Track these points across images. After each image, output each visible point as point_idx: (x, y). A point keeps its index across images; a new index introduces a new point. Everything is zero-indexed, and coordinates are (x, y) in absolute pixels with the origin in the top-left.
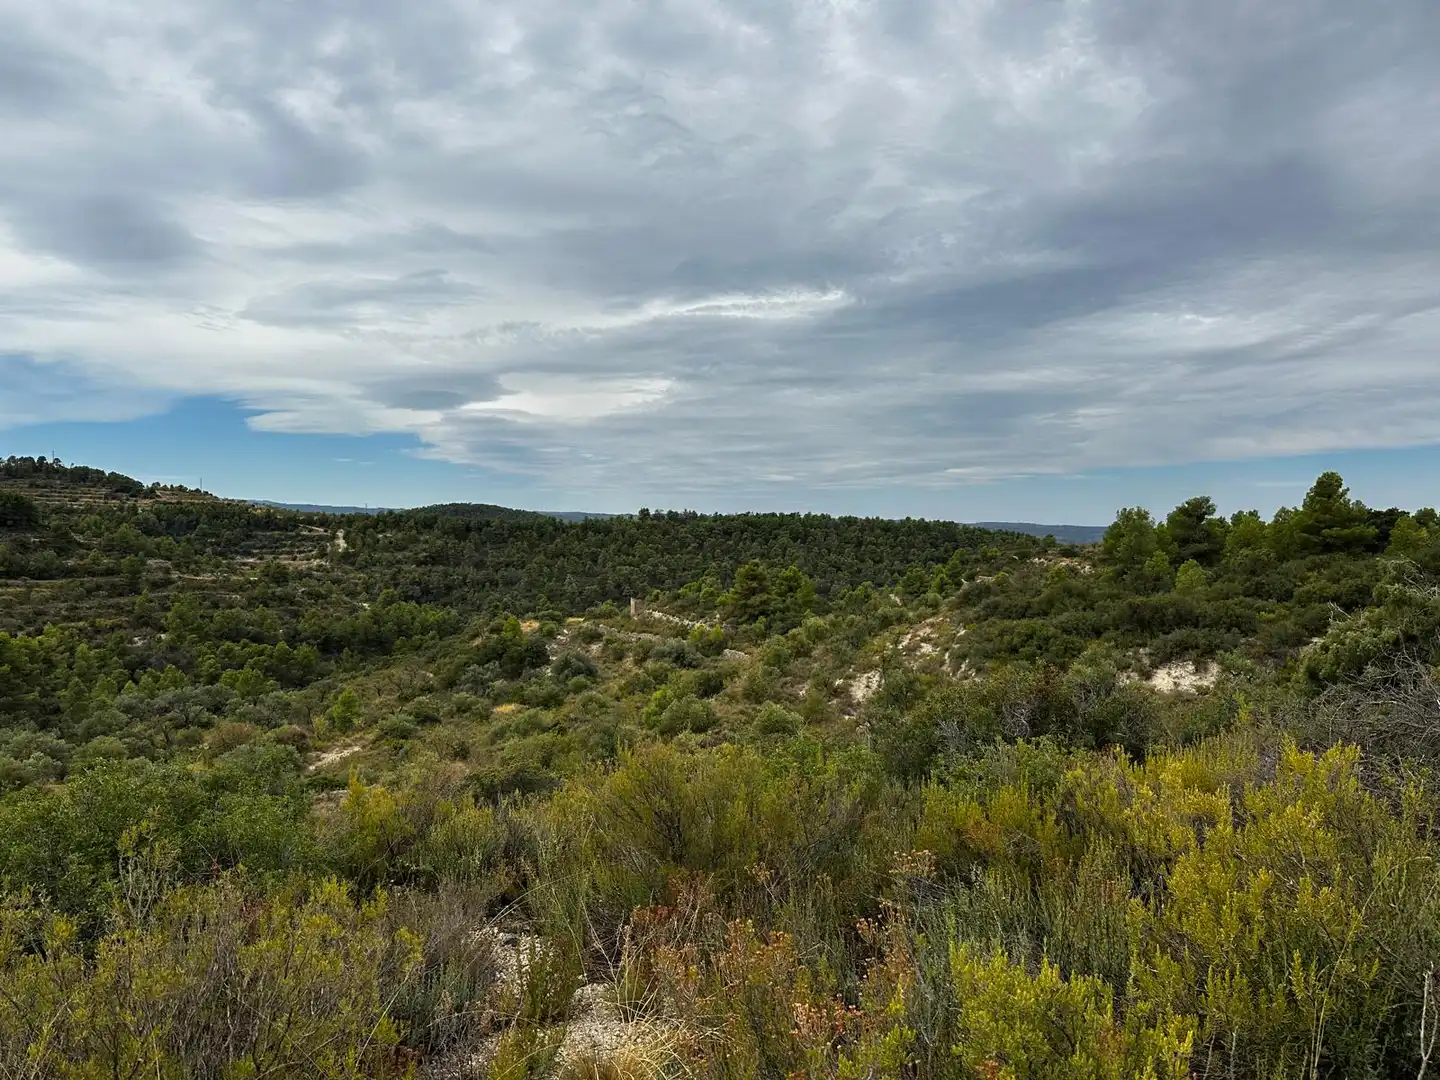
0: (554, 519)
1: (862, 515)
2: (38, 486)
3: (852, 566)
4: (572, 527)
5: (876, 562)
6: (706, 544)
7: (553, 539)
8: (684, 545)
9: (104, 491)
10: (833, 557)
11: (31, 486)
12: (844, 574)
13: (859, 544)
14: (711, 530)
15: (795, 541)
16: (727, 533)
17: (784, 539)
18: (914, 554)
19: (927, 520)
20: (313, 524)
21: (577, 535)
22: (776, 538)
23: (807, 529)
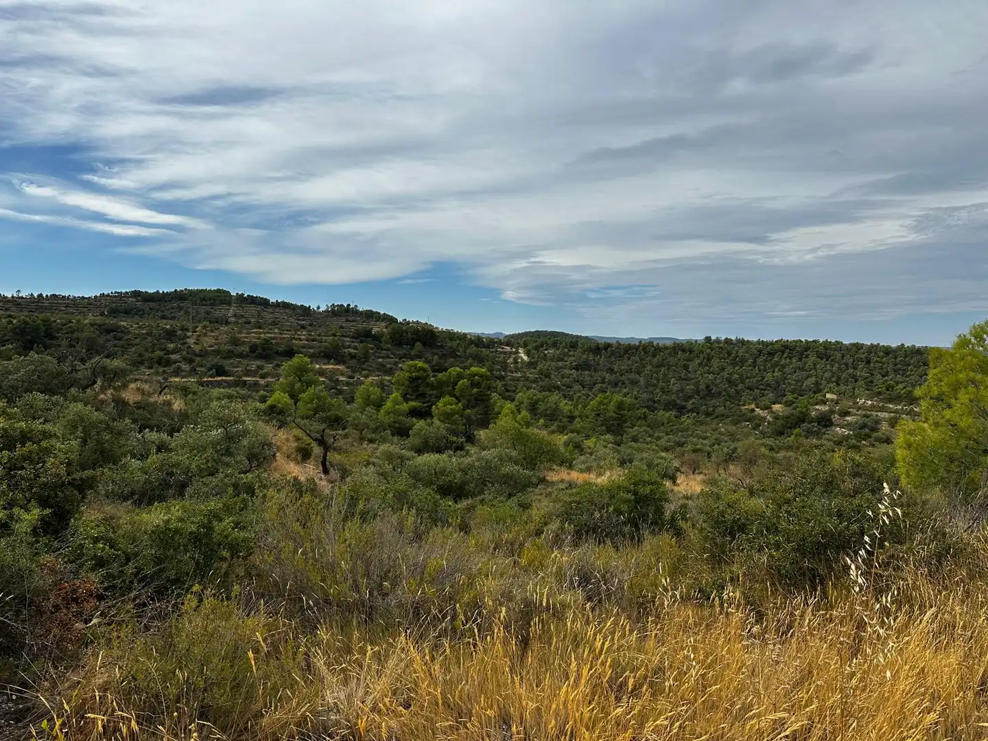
0: (652, 343)
2: (350, 321)
3: (867, 378)
4: (666, 348)
5: (884, 376)
6: (759, 361)
7: (654, 356)
8: (743, 361)
9: (384, 324)
10: (851, 371)
11: (347, 320)
12: (861, 383)
13: (868, 362)
14: (760, 351)
15: (822, 359)
16: (771, 354)
17: (813, 358)
18: (912, 371)
19: (917, 345)
20: (502, 344)
21: (670, 353)
22: (807, 357)
23: (827, 352)
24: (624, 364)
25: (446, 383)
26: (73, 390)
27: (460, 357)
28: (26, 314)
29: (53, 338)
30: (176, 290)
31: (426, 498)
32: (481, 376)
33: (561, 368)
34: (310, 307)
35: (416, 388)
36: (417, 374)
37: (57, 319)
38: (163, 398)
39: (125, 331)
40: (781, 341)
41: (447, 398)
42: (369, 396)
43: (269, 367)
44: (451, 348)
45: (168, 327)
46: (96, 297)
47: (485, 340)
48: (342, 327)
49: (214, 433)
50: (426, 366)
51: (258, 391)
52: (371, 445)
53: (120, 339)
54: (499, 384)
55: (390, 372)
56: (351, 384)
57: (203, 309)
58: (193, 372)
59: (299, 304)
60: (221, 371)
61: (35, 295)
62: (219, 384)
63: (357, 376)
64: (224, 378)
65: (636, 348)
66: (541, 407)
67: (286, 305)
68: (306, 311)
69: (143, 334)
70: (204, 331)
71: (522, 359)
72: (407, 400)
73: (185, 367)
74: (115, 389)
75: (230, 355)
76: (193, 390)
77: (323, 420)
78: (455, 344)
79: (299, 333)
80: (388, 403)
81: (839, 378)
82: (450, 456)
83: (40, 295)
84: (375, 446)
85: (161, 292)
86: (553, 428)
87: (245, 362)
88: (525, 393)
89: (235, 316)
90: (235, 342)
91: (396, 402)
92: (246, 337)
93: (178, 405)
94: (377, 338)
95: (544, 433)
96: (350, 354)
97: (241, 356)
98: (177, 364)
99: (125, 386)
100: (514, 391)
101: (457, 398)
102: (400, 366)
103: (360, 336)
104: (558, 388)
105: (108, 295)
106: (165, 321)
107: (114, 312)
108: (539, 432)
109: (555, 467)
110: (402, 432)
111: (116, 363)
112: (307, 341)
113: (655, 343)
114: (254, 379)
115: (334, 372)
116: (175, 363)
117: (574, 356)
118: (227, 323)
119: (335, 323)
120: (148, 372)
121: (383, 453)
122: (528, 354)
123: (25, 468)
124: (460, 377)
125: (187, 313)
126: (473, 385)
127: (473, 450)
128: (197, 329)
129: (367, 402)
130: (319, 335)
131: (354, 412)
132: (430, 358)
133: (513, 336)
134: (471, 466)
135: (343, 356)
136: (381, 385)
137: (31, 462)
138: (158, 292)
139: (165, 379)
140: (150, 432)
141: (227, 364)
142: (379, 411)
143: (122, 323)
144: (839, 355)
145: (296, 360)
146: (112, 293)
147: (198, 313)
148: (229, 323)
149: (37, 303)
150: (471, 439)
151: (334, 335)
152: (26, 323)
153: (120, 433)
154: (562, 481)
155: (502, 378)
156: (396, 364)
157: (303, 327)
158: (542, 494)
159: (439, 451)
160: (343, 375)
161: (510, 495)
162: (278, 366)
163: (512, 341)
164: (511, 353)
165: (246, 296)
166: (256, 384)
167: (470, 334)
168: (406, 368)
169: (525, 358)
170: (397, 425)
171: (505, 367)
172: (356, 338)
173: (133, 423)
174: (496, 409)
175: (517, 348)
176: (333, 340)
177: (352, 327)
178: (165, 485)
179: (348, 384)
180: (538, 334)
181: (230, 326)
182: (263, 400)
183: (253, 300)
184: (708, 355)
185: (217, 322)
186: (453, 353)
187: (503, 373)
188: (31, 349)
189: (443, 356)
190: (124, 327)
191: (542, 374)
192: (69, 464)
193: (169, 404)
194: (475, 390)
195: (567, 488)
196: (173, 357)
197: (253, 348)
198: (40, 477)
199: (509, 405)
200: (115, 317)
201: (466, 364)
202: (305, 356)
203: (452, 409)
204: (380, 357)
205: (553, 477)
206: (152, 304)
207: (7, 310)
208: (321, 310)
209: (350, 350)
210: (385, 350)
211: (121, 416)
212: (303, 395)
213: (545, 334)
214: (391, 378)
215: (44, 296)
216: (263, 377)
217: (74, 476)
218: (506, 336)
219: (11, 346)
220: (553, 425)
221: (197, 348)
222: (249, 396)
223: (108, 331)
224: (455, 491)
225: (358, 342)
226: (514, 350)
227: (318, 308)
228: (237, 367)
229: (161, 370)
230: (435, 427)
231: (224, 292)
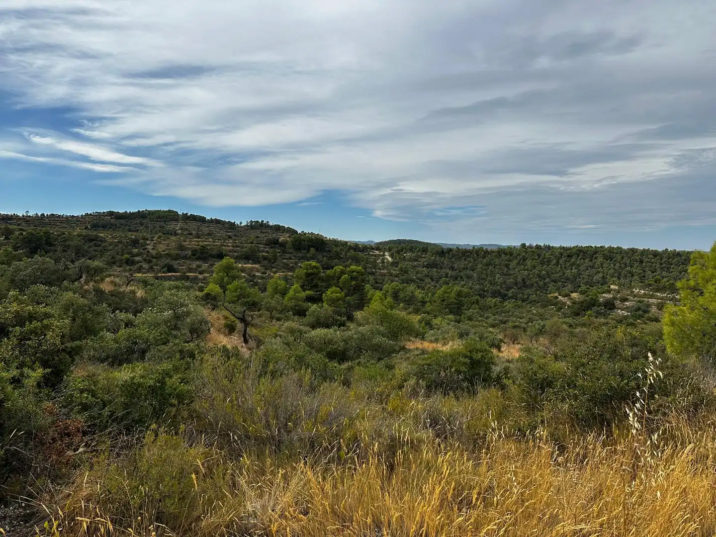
0: (483, 248)
1: (641, 247)
2: (263, 233)
4: (493, 252)
5: (653, 272)
6: (561, 261)
7: (484, 257)
8: (549, 261)
9: (288, 235)
10: (628, 268)
11: (261, 232)
12: (636, 277)
13: (642, 262)
16: (569, 256)
17: (600, 259)
19: (677, 250)
20: (373, 249)
21: (496, 256)
22: (596, 258)
23: (611, 254)
24: (462, 264)
25: (333, 278)
26: (65, 283)
27: (342, 258)
28: (32, 228)
29: (51, 245)
30: (139, 211)
31: (318, 361)
32: (358, 273)
33: (416, 266)
34: (235, 222)
35: (311, 281)
36: (311, 271)
37: (54, 231)
38: (129, 288)
39: (103, 240)
40: (577, 247)
41: (334, 288)
42: (277, 287)
43: (205, 266)
44: (335, 252)
45: (133, 237)
46: (82, 216)
47: (360, 246)
48: (257, 237)
49: (166, 313)
50: (318, 265)
51: (197, 284)
52: (278, 322)
53: (99, 246)
54: (371, 278)
55: (292, 269)
56: (264, 278)
57: (158, 225)
58: (151, 269)
59: (227, 221)
60: (171, 269)
61: (39, 215)
62: (169, 278)
63: (268, 272)
64: (173, 274)
65: (470, 252)
66: (402, 295)
67: (217, 221)
68: (232, 225)
69: (115, 242)
70: (159, 240)
71: (388, 260)
72: (304, 290)
73: (146, 266)
74: (95, 282)
75: (178, 257)
76: (151, 282)
77: (244, 304)
78: (338, 249)
79: (227, 241)
80: (290, 292)
81: (620, 274)
82: (335, 331)
83: (43, 215)
84: (281, 323)
85: (128, 212)
86: (410, 310)
87: (188, 262)
88: (389, 285)
89: (181, 229)
90: (181, 248)
91: (296, 291)
92: (189, 245)
93: (140, 293)
94: (283, 245)
95: (403, 314)
96: (263, 256)
97: (185, 258)
98: (140, 264)
99: (102, 280)
100: (382, 283)
101: (341, 289)
102: (299, 265)
103: (271, 243)
104: (413, 281)
105: (91, 215)
106: (131, 233)
107: (95, 226)
108: (400, 313)
109: (412, 338)
110: (301, 313)
111: (96, 263)
112: (233, 247)
113: (484, 248)
114: (195, 274)
115: (252, 269)
116: (138, 263)
117: (425, 258)
118: (176, 234)
119: (253, 234)
120: (119, 269)
121: (287, 328)
122: (392, 256)
123: (31, 339)
124: (343, 273)
125: (147, 227)
126: (352, 278)
127: (352, 326)
128: (154, 239)
129: (276, 291)
130: (241, 243)
131: (266, 298)
132: (321, 259)
133: (381, 243)
134: (351, 338)
135: (259, 258)
136: (286, 279)
137: (36, 334)
138: (126, 212)
139: (131, 275)
140: (120, 312)
141: (175, 264)
142: (284, 298)
143: (100, 235)
144: (619, 257)
145: (225, 261)
146: (93, 213)
147: (155, 227)
148: (177, 234)
149: (40, 220)
150: (350, 318)
151: (252, 243)
152: (32, 234)
153: (98, 314)
154: (417, 349)
155: (373, 274)
156: (296, 263)
157: (230, 237)
158: (402, 358)
159: (328, 326)
160: (258, 271)
161: (379, 359)
162: (212, 265)
163: (380, 246)
164: (379, 255)
165: (189, 215)
166: (196, 278)
167: (349, 242)
168: (304, 267)
169: (390, 259)
170: (297, 308)
171: (375, 266)
172: (268, 245)
173: (109, 306)
174: (369, 297)
175: (384, 252)
176: (251, 246)
177: (264, 237)
178: (131, 351)
179: (262, 278)
180: (399, 242)
181: (178, 236)
182: (201, 289)
183: (194, 218)
184: (523, 256)
185: (168, 234)
186: (337, 256)
187: (374, 270)
188: (36, 253)
189: (330, 258)
190: (102, 237)
191: (402, 271)
192: (63, 337)
193: (134, 292)
194: (354, 283)
195: (420, 354)
196: (137, 259)
197: (194, 252)
198: (42, 346)
199: (378, 294)
200: (95, 230)
201: (347, 263)
202: (231, 258)
203: (337, 296)
204: (285, 259)
205: (410, 346)
206: (122, 221)
207: (19, 225)
208: (242, 225)
209: (263, 253)
210: (288, 253)
211: (100, 301)
212: (229, 286)
213: (404, 241)
214: (292, 274)
215: (45, 215)
216: (201, 273)
217: (66, 345)
218: (376, 244)
219: (21, 251)
220: (409, 308)
221: (154, 252)
222: (192, 287)
223: (91, 240)
224: (339, 356)
225: (269, 248)
226: (382, 253)
227: (241, 223)
228: (183, 266)
229: (128, 268)
230: (324, 309)
231: (174, 212)
